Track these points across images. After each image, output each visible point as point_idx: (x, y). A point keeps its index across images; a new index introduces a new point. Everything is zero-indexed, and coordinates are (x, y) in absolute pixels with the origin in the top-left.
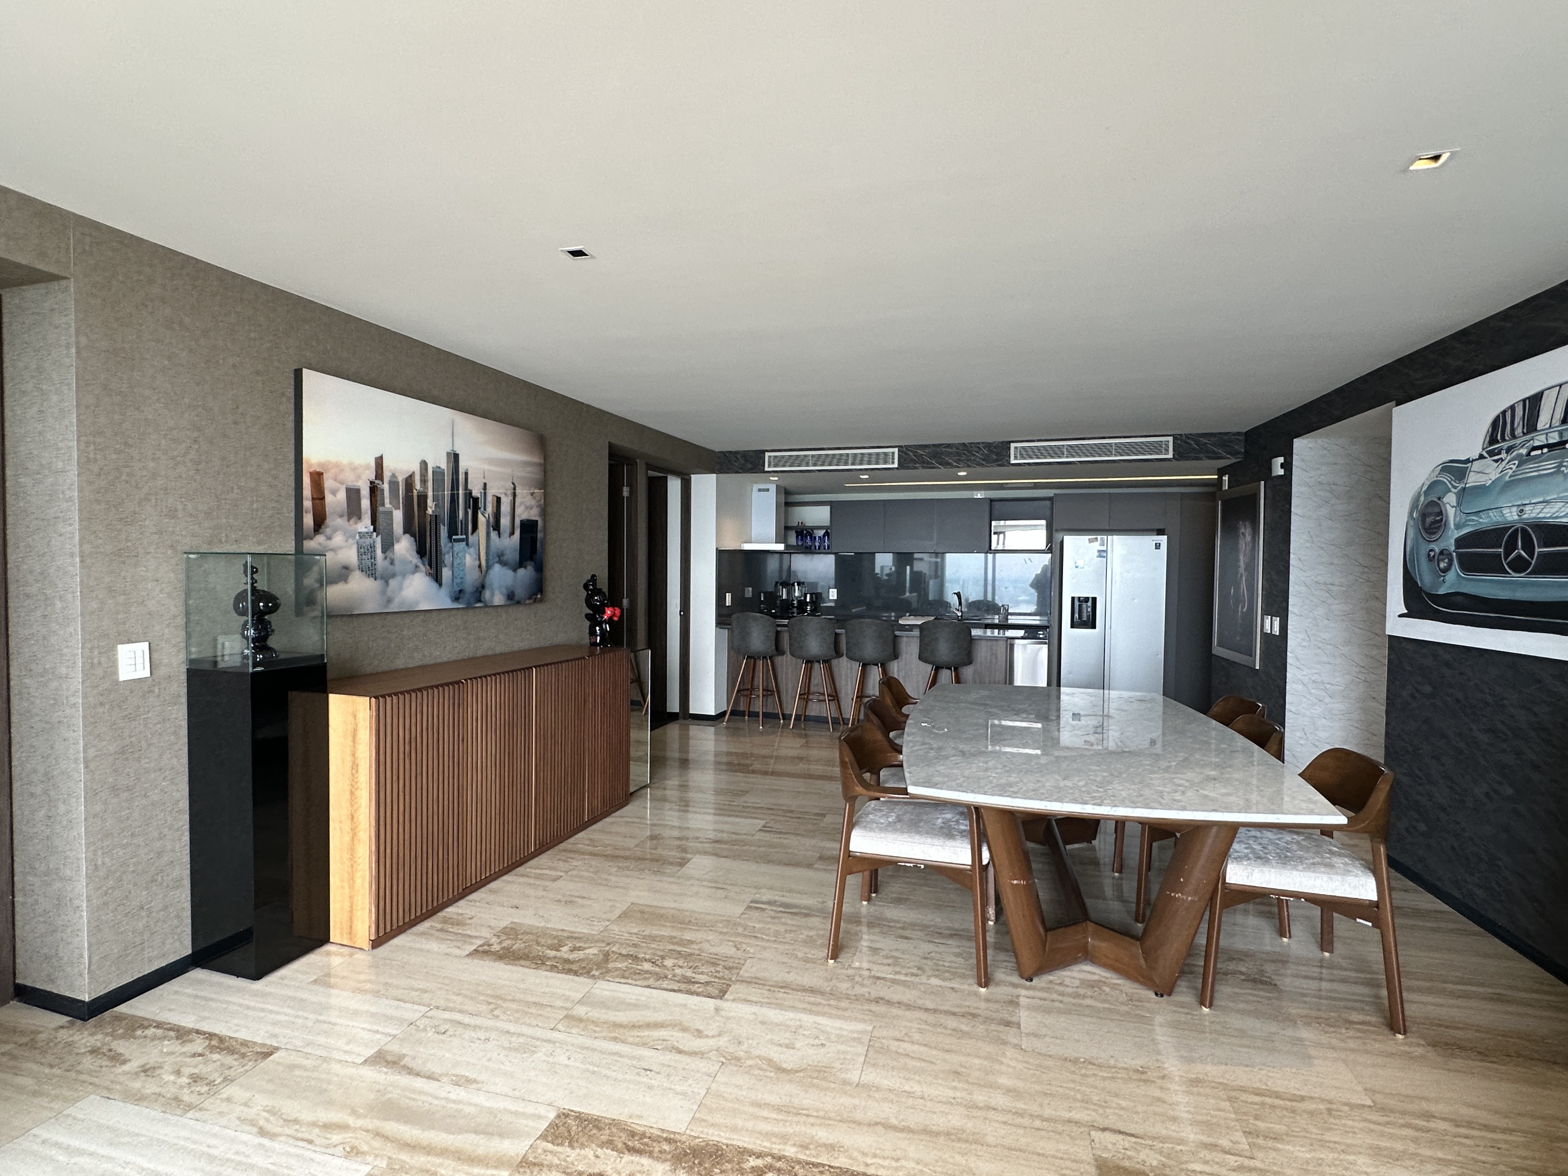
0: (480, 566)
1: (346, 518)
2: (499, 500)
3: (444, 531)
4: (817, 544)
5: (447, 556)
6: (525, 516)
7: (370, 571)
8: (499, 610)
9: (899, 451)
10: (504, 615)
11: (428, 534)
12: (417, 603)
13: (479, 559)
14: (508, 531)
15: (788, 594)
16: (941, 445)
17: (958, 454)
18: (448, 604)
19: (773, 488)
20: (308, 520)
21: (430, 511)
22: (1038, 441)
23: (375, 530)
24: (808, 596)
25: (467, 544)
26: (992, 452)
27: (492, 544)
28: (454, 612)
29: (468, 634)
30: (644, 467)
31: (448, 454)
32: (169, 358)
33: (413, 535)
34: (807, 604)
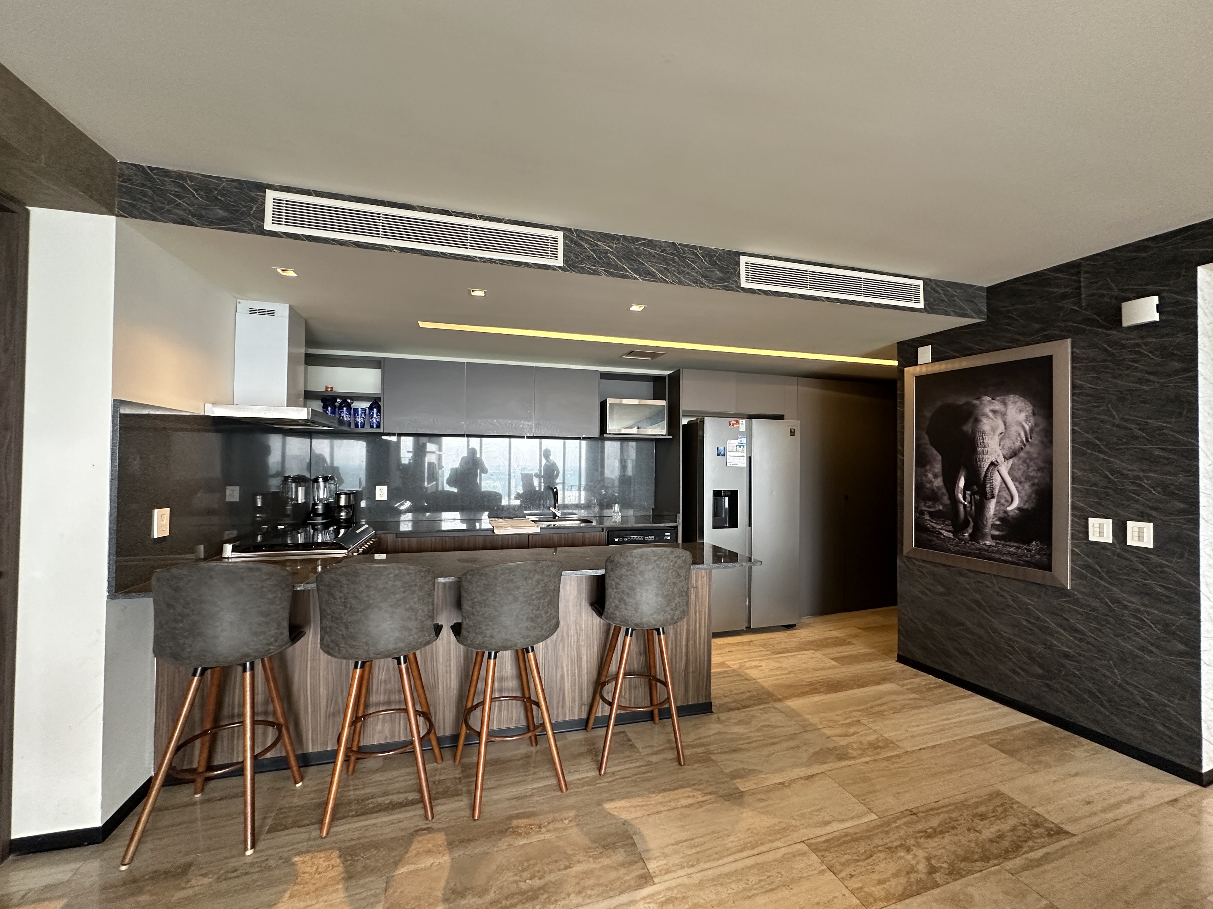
9: (565, 237)
15: (307, 494)
16: (638, 239)
17: (665, 260)
19: (283, 311)
22: (777, 258)
24: (341, 497)
26: (713, 264)
34: (340, 508)
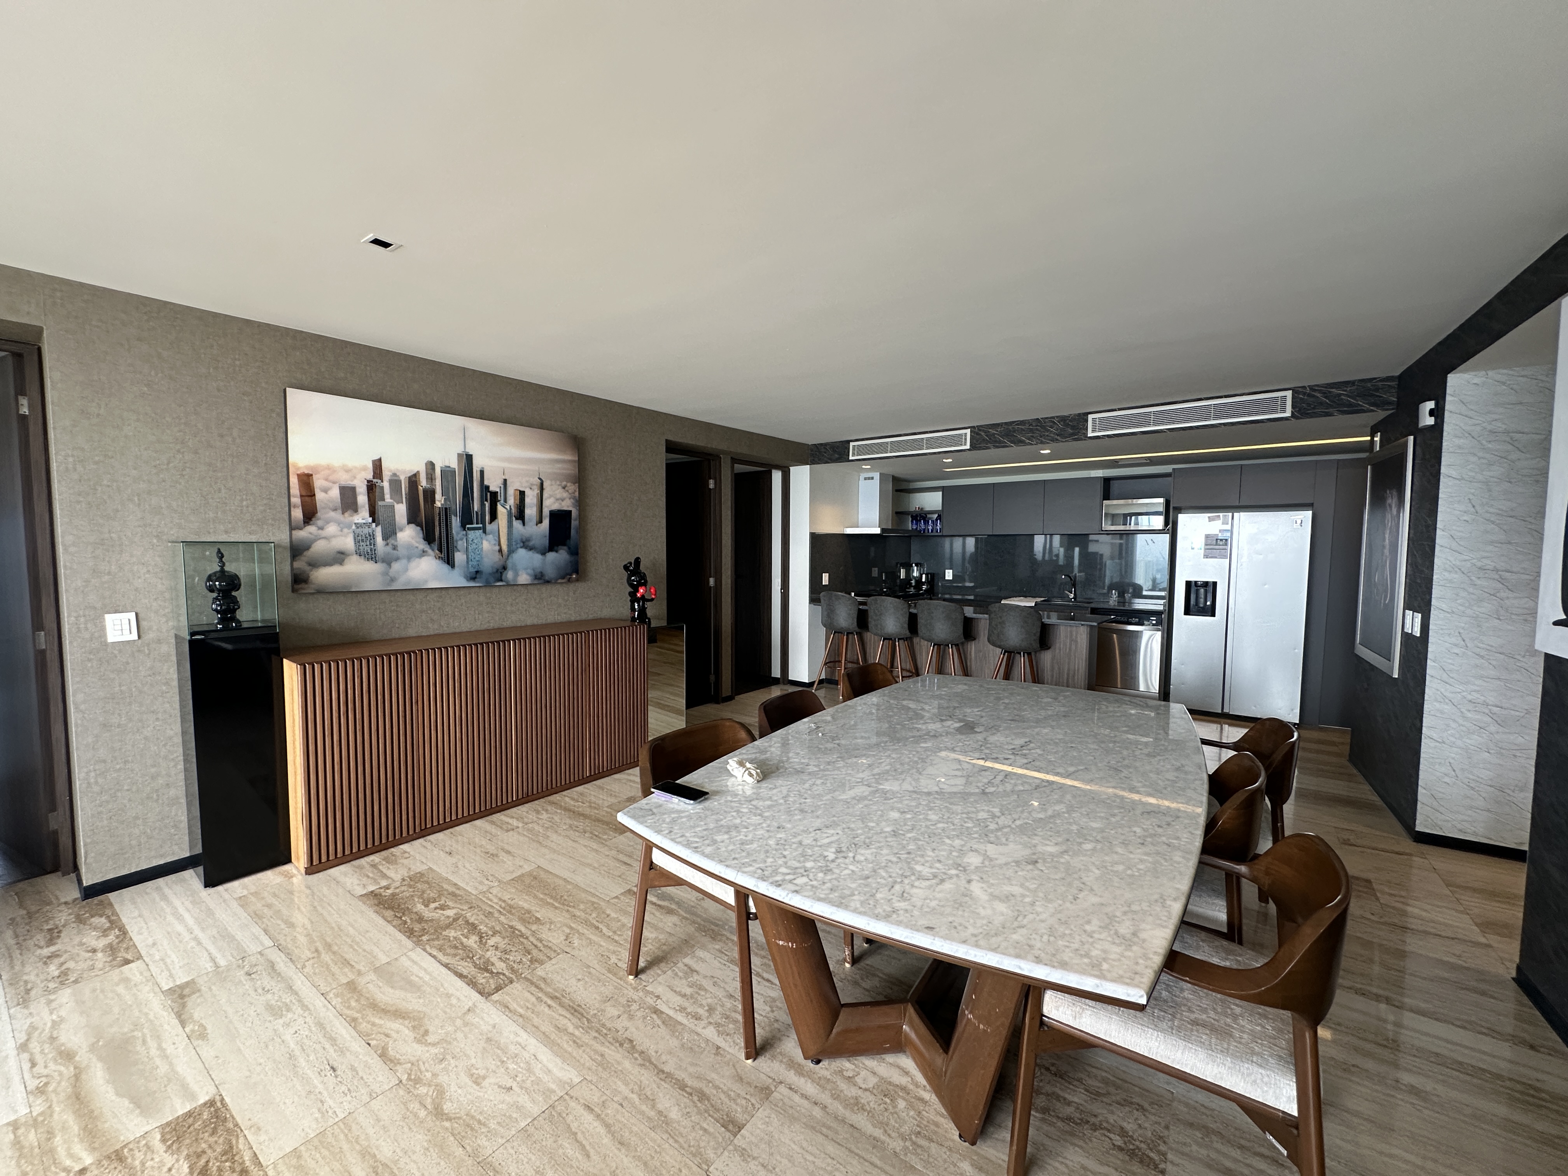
0: (500, 551)
1: (340, 511)
2: (522, 494)
3: (456, 522)
4: (930, 528)
5: (460, 543)
6: (556, 507)
7: (372, 556)
8: (529, 587)
9: (971, 432)
10: (536, 592)
11: (437, 523)
12: (426, 582)
13: (500, 544)
14: (535, 521)
15: (906, 573)
16: (1013, 422)
17: (1031, 431)
18: (464, 583)
19: (875, 476)
20: (298, 514)
21: (438, 504)
22: (1120, 409)
23: (374, 521)
24: (924, 576)
25: (485, 532)
26: (1067, 425)
27: (514, 531)
28: (473, 590)
29: (492, 608)
30: (729, 461)
31: (459, 455)
32: (148, 385)
33: (418, 524)
34: (923, 584)
